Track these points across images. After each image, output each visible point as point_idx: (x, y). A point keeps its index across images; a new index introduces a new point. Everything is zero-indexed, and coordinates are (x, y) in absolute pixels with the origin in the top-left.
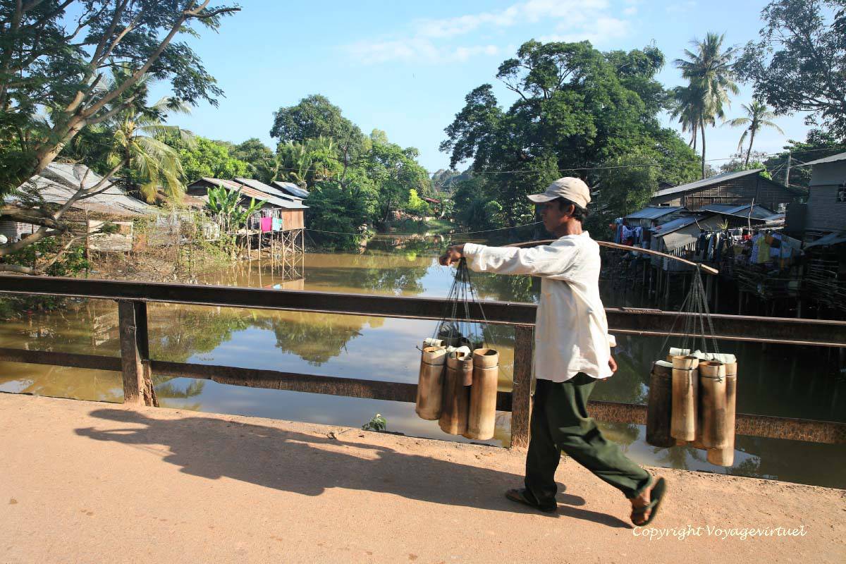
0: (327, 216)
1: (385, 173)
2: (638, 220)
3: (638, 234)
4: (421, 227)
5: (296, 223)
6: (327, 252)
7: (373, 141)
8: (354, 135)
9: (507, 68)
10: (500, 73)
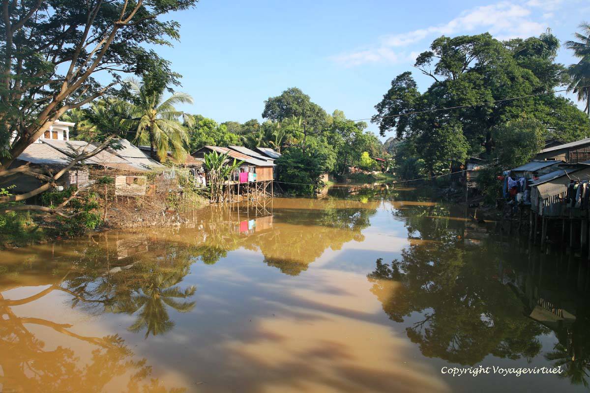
0: (290, 171)
1: (343, 140)
2: (522, 172)
3: (522, 184)
4: (371, 179)
5: (268, 176)
6: (291, 197)
7: (335, 118)
8: (319, 115)
9: (423, 59)
10: (417, 63)
